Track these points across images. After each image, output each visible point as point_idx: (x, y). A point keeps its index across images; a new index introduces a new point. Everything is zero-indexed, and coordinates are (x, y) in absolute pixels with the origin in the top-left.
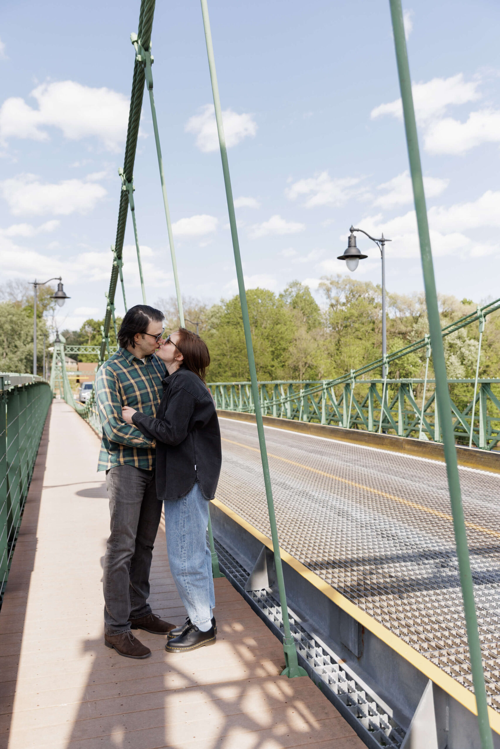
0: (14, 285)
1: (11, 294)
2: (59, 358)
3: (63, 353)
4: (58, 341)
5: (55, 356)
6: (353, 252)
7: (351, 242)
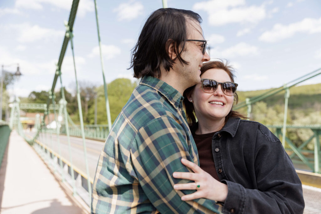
2: (15, 111)
3: (18, 108)
5: (13, 109)
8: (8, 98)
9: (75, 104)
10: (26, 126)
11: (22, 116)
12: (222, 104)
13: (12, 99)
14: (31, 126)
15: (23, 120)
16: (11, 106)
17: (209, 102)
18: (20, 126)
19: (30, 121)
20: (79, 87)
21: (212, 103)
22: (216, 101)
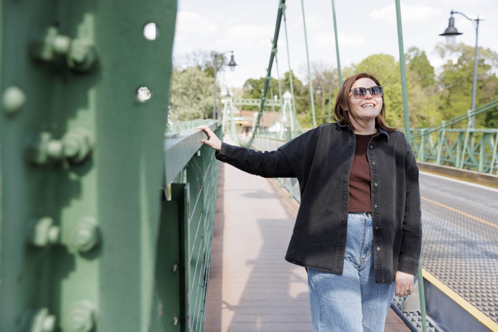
0: (197, 53)
1: (195, 60)
2: (229, 107)
3: (232, 104)
4: (228, 95)
5: (225, 106)
6: (452, 30)
7: (451, 22)
8: (219, 91)
9: (306, 98)
10: (241, 128)
11: (236, 115)
12: (373, 105)
13: (223, 93)
14: (247, 129)
15: (237, 120)
16: (223, 101)
17: (362, 106)
18: (233, 128)
19: (246, 123)
20: (312, 71)
21: (364, 106)
22: (367, 104)
